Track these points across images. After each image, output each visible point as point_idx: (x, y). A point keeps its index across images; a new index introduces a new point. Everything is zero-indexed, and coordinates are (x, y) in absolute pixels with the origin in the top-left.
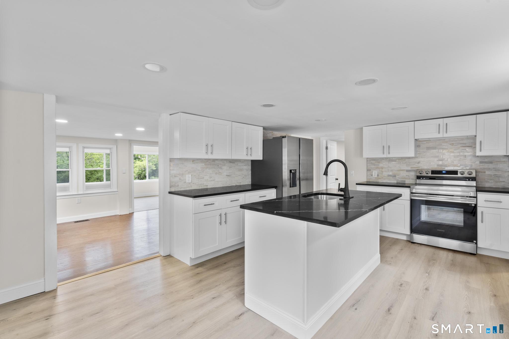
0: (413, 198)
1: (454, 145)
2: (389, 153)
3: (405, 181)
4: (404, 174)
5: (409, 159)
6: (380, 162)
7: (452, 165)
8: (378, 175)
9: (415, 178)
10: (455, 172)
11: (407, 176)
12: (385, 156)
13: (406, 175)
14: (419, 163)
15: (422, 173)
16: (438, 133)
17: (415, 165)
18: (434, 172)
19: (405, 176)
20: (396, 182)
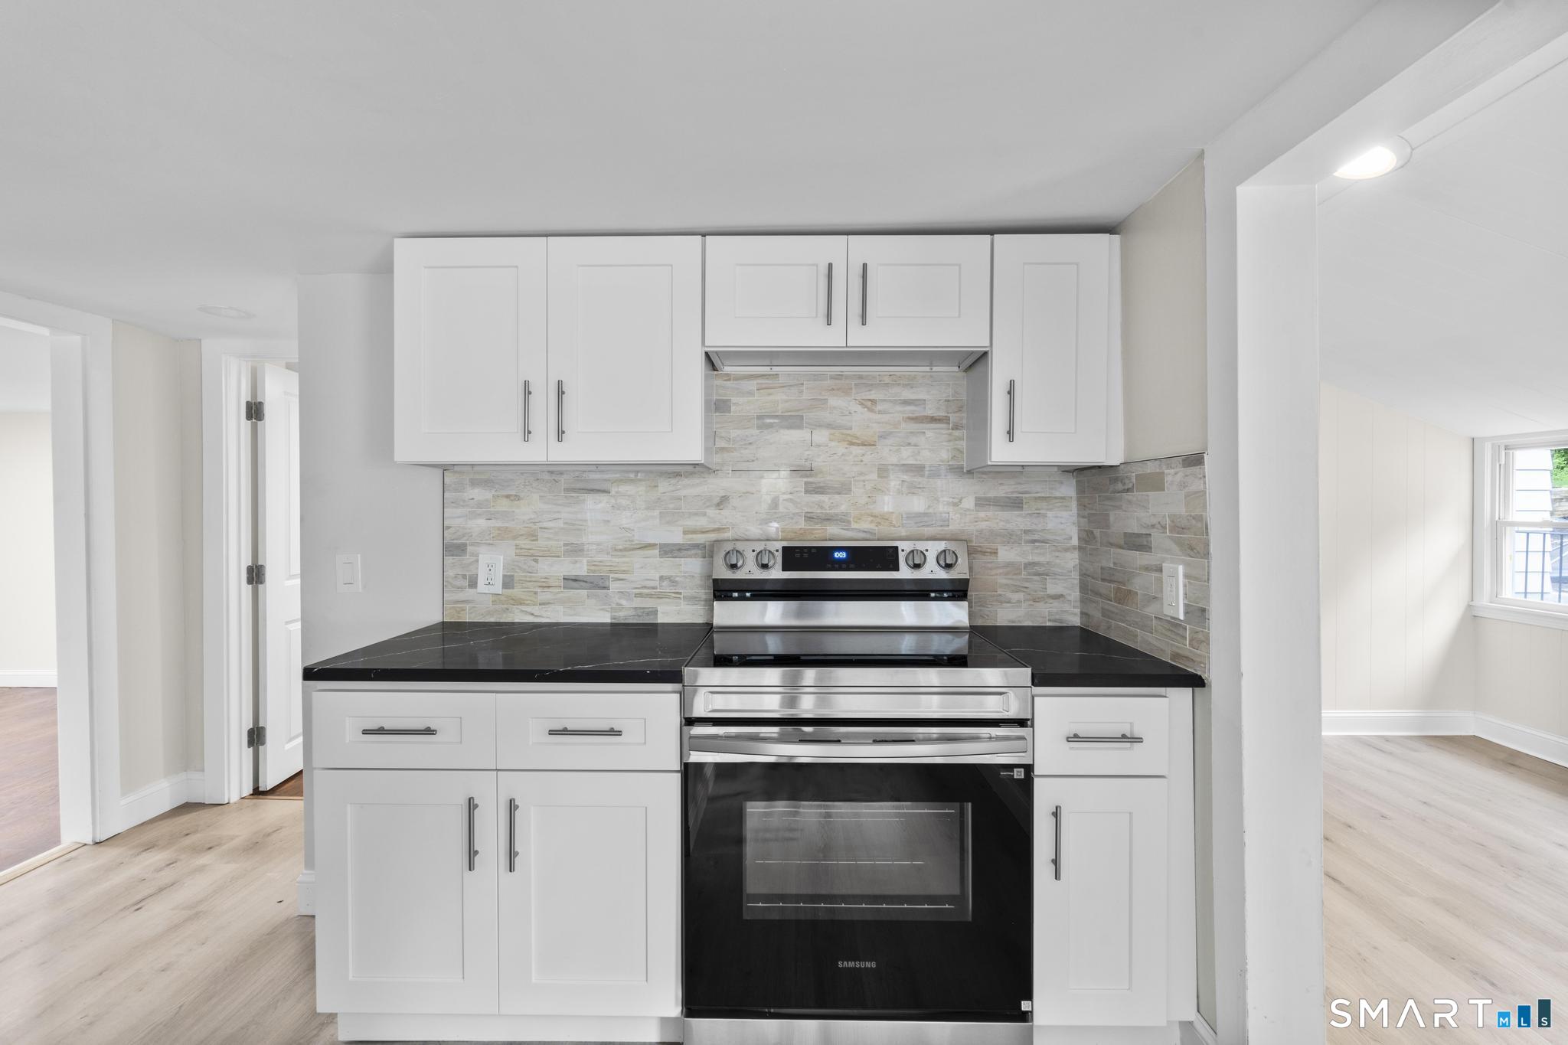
0: (696, 757)
1: (879, 407)
2: (561, 433)
3: (655, 612)
4: (648, 570)
5: (673, 481)
6: (518, 498)
7: (870, 519)
8: (508, 583)
9: (705, 593)
10: (886, 557)
11: (665, 583)
12: (534, 453)
13: (661, 578)
14: (722, 502)
15: (739, 564)
16: (823, 320)
17: (705, 514)
18: (798, 555)
19: (657, 584)
20: (608, 620)
